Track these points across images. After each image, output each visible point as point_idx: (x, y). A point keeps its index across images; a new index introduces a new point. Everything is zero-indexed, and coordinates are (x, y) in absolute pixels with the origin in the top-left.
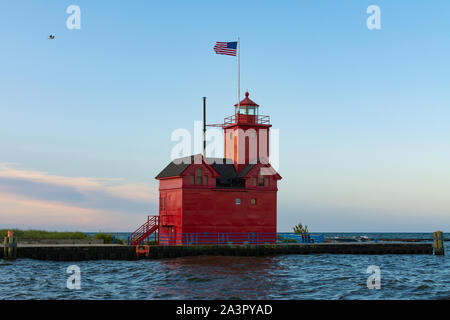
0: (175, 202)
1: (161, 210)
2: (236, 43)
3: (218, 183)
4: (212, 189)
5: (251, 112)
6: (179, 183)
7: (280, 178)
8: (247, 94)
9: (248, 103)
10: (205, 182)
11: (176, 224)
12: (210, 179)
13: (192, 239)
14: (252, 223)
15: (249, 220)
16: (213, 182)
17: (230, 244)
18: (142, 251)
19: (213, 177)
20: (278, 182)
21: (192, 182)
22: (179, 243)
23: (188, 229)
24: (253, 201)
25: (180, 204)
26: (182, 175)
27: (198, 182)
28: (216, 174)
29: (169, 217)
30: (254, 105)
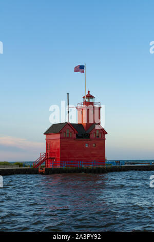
0: (56, 146)
1: (47, 150)
2: (84, 66)
3: (77, 136)
4: (75, 139)
5: (91, 101)
6: (58, 136)
7: (107, 133)
8: (89, 92)
9: (89, 96)
10: (71, 136)
11: (56, 157)
12: (73, 134)
13: (65, 164)
14: (94, 156)
15: (92, 154)
16: (75, 136)
17: (83, 166)
18: (41, 171)
19: (75, 133)
20: (106, 135)
21: (64, 136)
22: (59, 166)
23: (63, 159)
24: (94, 145)
25: (59, 146)
26: (60, 133)
27: (68, 136)
28: (76, 132)
29: (52, 154)
30: (93, 97)
